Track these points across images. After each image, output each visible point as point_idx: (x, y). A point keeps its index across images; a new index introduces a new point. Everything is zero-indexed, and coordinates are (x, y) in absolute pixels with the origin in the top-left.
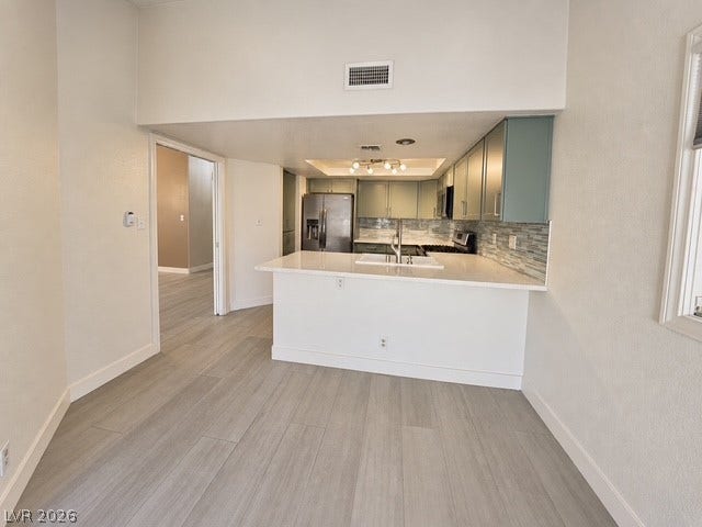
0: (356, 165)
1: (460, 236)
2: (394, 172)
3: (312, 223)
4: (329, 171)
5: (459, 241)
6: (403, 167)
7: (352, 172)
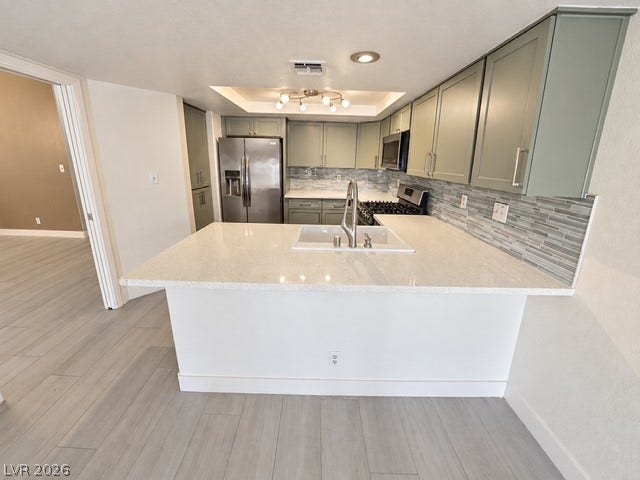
0: (285, 98)
1: (409, 192)
2: (333, 111)
3: (232, 175)
4: (249, 106)
5: (407, 197)
6: (346, 103)
7: (278, 109)
